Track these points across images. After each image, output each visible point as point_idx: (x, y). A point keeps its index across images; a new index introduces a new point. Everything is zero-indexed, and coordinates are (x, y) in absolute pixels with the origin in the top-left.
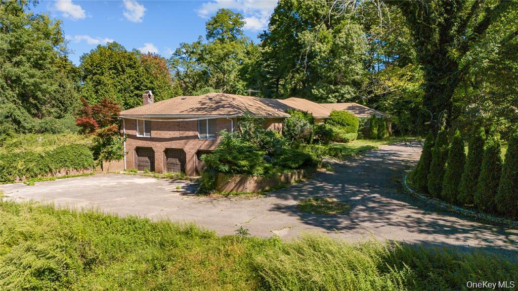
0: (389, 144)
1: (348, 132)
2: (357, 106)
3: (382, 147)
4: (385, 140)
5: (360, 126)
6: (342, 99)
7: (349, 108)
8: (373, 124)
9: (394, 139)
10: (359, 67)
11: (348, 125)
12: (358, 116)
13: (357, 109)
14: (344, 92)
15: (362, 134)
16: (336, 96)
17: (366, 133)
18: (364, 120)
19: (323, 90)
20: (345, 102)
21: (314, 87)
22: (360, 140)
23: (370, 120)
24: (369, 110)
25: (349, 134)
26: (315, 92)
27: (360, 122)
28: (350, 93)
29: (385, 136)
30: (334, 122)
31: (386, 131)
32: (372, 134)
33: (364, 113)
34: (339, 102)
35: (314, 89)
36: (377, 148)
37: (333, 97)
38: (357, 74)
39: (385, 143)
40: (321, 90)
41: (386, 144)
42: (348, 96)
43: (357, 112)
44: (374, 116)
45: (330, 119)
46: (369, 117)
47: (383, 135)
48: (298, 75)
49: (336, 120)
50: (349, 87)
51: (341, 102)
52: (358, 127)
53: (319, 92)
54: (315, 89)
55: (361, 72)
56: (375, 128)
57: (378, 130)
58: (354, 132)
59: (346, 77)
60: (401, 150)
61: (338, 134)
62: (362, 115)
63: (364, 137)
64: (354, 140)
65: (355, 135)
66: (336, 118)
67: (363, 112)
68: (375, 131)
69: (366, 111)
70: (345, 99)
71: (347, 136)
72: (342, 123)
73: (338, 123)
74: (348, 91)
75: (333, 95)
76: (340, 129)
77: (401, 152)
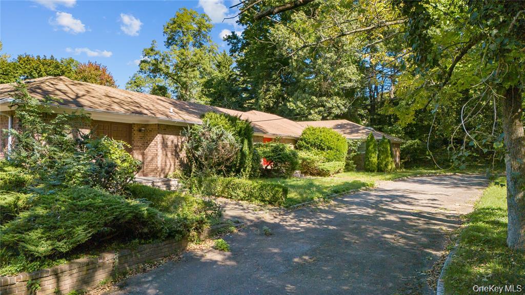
0: (394, 180)
1: (329, 160)
2: (348, 124)
3: (382, 183)
4: (389, 173)
5: (349, 152)
6: (328, 116)
7: (337, 127)
8: (370, 148)
9: (403, 172)
10: (351, 71)
11: (329, 148)
12: (348, 136)
13: (349, 127)
14: (331, 106)
15: (354, 164)
16: (320, 112)
17: (359, 162)
18: (356, 142)
19: (302, 104)
20: (333, 119)
21: (290, 99)
22: (349, 173)
23: (367, 143)
24: (364, 129)
25: (330, 163)
26: (291, 105)
27: (350, 146)
28: (339, 107)
29: (390, 167)
30: (307, 143)
31: (390, 159)
32: (368, 165)
33: (358, 133)
34: (324, 119)
35: (289, 102)
36: (372, 185)
37: (316, 113)
38: (350, 81)
39: (388, 176)
40: (299, 103)
41: (389, 179)
42: (336, 111)
43: (348, 131)
44: (372, 137)
45: (301, 140)
46: (365, 137)
47: (386, 165)
48: (274, 88)
49: (311, 140)
50: (338, 98)
51: (327, 120)
52: (345, 151)
53: (297, 106)
54: (292, 101)
55: (353, 78)
56: (373, 155)
57: (379, 157)
58: (338, 160)
59: (334, 85)
60: (415, 190)
61: (313, 161)
62: (355, 136)
63: (356, 168)
64: (338, 172)
65: (342, 164)
66: (311, 139)
67: (357, 131)
68: (374, 159)
69: (360, 130)
70: (333, 115)
71: (327, 166)
72: (320, 145)
73: (314, 145)
74: (338, 104)
75: (317, 110)
76: (317, 154)
77: (415, 193)
